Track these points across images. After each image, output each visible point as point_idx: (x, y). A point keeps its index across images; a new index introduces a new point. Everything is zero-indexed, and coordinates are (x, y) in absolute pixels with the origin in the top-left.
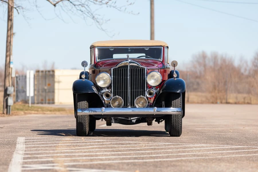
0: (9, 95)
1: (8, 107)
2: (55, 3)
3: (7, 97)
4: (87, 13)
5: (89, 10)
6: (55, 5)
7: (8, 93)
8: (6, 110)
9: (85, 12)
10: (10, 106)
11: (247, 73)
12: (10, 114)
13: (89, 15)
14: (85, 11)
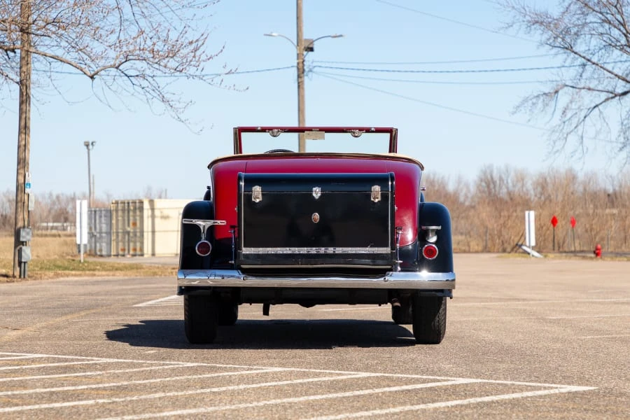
0: (23, 243)
1: (23, 265)
2: (93, 73)
3: (21, 246)
4: (151, 92)
5: (155, 85)
6: (92, 77)
7: (22, 239)
8: (18, 269)
9: (148, 89)
10: (25, 263)
11: (467, 204)
12: (26, 276)
13: (155, 95)
14: (148, 87)
